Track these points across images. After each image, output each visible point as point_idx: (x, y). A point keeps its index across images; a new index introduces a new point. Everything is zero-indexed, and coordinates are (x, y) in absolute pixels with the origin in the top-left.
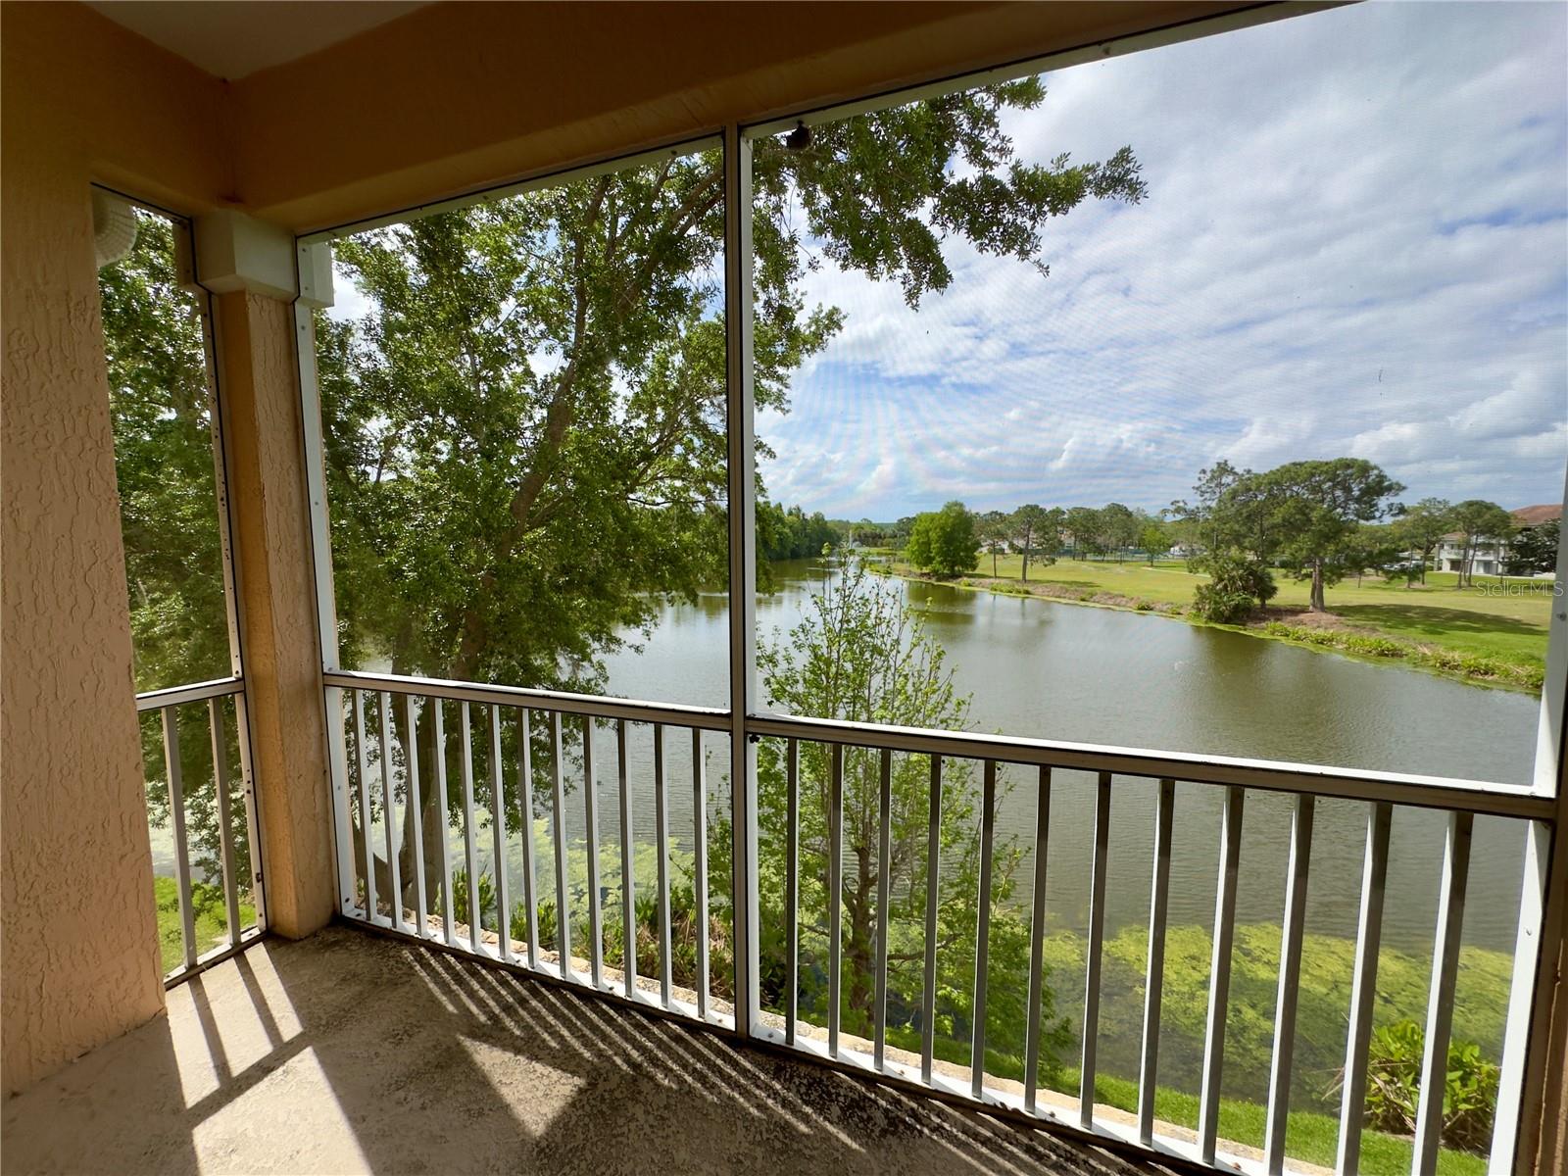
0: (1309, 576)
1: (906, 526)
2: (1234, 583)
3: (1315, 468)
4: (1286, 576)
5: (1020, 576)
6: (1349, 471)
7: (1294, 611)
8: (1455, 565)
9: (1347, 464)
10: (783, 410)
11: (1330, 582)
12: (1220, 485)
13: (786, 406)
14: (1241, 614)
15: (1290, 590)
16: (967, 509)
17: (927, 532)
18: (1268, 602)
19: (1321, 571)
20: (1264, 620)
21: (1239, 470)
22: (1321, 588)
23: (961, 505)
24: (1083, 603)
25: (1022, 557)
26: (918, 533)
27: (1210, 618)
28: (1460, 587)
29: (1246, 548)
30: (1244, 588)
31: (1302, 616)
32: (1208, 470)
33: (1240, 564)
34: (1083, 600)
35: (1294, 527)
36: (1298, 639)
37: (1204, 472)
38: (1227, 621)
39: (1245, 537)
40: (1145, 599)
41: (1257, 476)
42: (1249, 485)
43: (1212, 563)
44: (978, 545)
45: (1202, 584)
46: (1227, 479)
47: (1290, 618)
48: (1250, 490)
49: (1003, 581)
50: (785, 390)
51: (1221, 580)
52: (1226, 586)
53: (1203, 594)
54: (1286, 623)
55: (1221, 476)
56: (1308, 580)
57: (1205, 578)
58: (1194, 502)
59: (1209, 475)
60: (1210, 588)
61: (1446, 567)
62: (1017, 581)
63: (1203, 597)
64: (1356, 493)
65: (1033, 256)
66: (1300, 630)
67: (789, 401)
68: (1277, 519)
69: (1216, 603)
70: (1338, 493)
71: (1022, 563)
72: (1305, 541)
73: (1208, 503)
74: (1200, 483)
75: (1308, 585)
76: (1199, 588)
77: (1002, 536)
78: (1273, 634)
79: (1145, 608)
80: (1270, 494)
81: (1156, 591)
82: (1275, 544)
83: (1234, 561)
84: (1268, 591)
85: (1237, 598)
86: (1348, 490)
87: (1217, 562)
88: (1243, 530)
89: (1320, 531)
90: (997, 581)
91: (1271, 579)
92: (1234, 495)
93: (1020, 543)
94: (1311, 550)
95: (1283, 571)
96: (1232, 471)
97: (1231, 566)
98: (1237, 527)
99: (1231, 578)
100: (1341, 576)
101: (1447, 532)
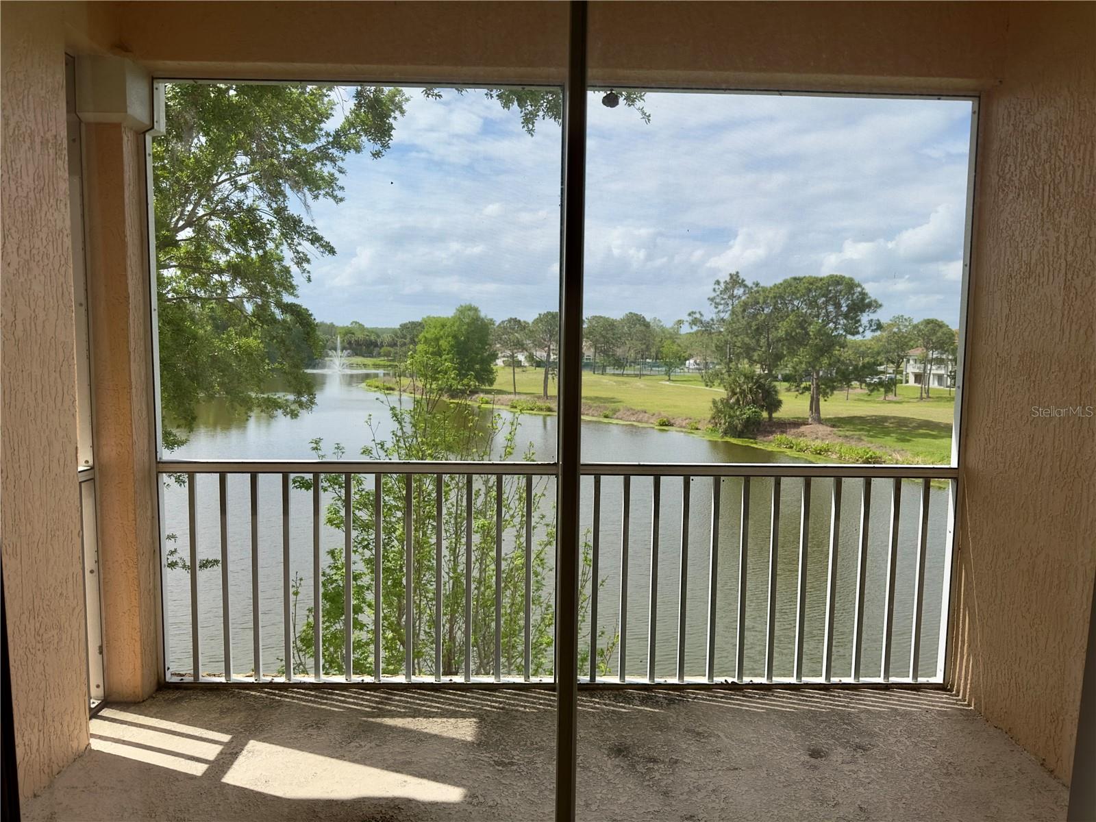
0: (807, 389)
1: (410, 332)
2: (745, 396)
3: (811, 284)
4: (788, 390)
5: (541, 391)
6: (839, 288)
7: (796, 423)
8: (919, 378)
9: (837, 281)
10: (335, 197)
11: (825, 394)
12: (732, 297)
13: (339, 193)
14: (753, 428)
15: (793, 404)
16: (482, 315)
17: (437, 340)
18: (774, 415)
19: (817, 384)
20: (772, 433)
21: (749, 283)
22: (818, 400)
23: (476, 310)
24: (606, 420)
25: (542, 370)
26: (426, 341)
27: (725, 433)
28: (922, 398)
29: (755, 361)
30: (754, 402)
31: (803, 429)
32: (722, 281)
33: (749, 377)
34: (606, 417)
35: (796, 340)
36: (801, 450)
37: (718, 283)
38: (740, 435)
39: (755, 350)
40: (667, 414)
41: (764, 290)
42: (757, 297)
43: (726, 376)
44: (494, 356)
45: (718, 399)
46: (739, 291)
47: (793, 431)
48: (758, 303)
49: (523, 397)
50: (337, 175)
51: (734, 393)
52: (738, 400)
53: (721, 410)
54: (789, 436)
55: (733, 287)
56: (807, 393)
57: (720, 392)
58: (709, 314)
59: (723, 285)
60: (725, 402)
61: (912, 379)
62: (539, 398)
63: (719, 411)
64: (844, 309)
65: (638, 104)
66: (803, 442)
67: (342, 188)
68: (781, 333)
69: (730, 417)
70: (831, 308)
71: (543, 376)
72: (804, 355)
73: (722, 315)
74: (715, 295)
75: (808, 395)
76: (714, 402)
77: (520, 346)
78: (779, 445)
79: (666, 424)
80: (775, 308)
81: (675, 406)
82: (778, 357)
83: (745, 376)
84: (773, 404)
85: (748, 412)
86: (838, 306)
87: (729, 376)
88: (753, 343)
89: (816, 345)
90: (517, 397)
91: (776, 392)
92: (745, 306)
93: (540, 354)
94: (809, 363)
95: (786, 385)
96: (742, 284)
97: (742, 379)
98: (747, 340)
99: (742, 392)
100: (833, 389)
101: (912, 347)
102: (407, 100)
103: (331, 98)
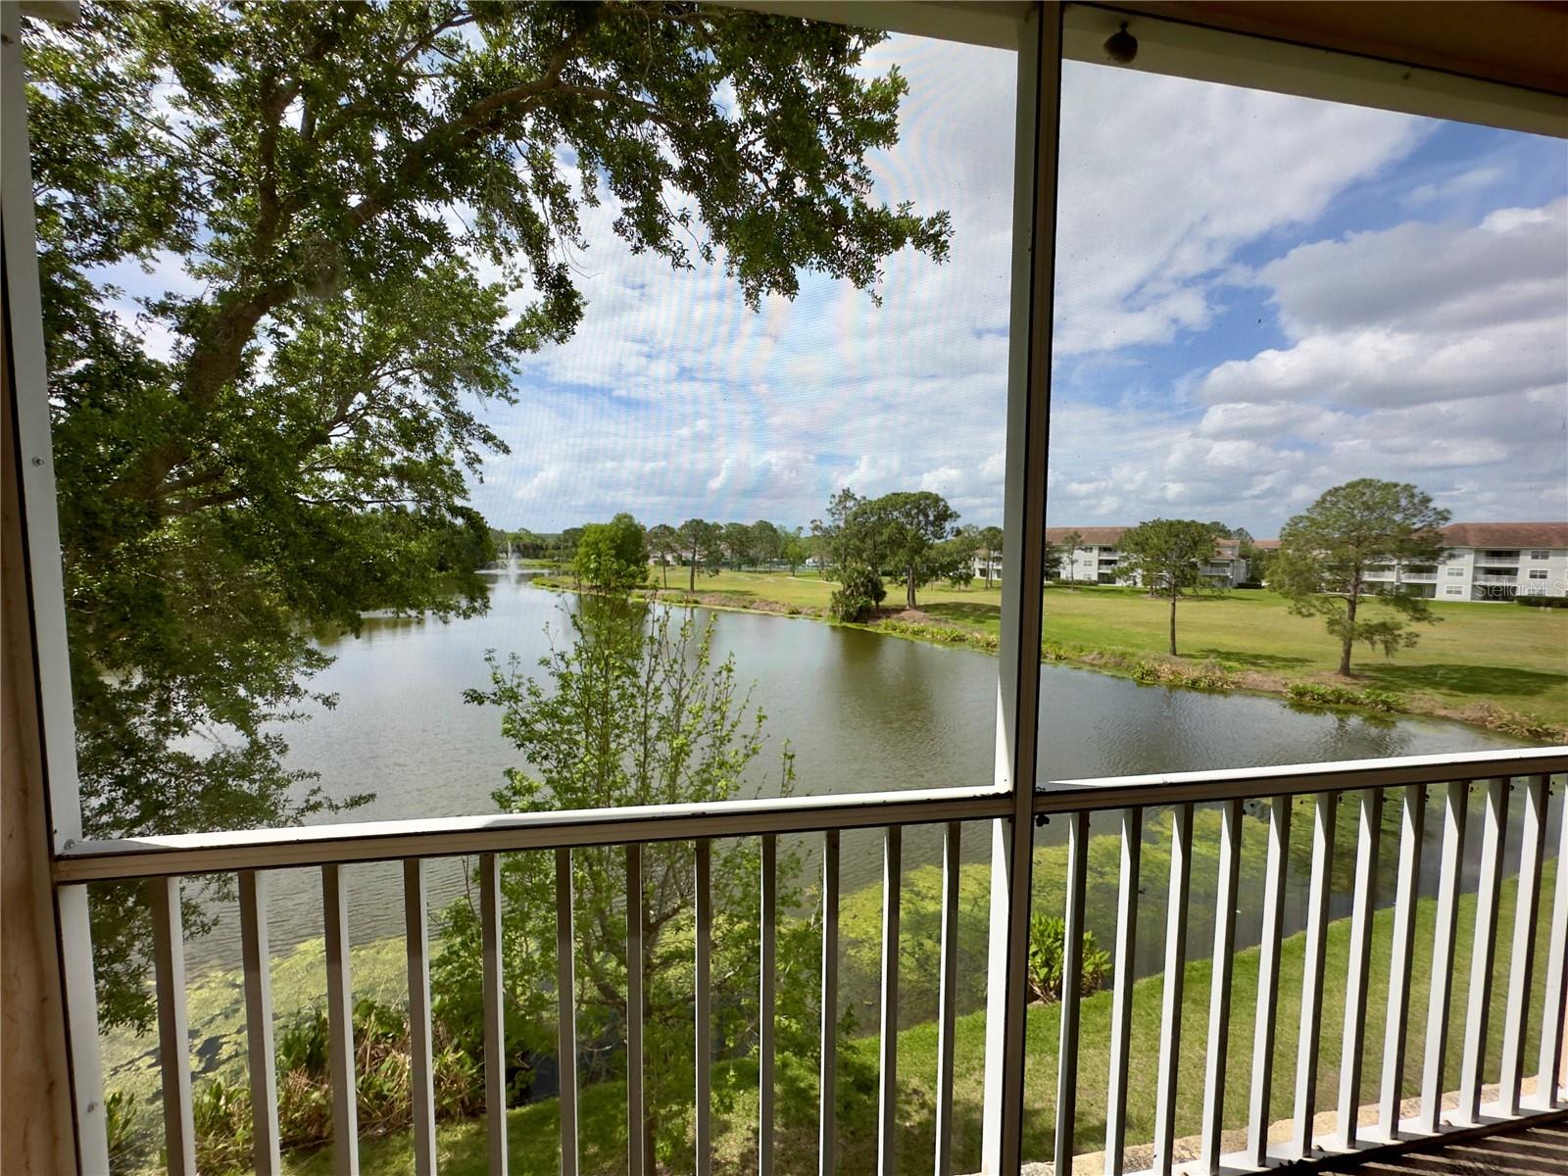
0: (905, 582)
1: (573, 536)
2: (858, 589)
3: (907, 498)
4: (890, 582)
5: (687, 586)
6: (928, 502)
7: (899, 610)
8: (983, 572)
9: (927, 496)
10: (509, 399)
11: (919, 586)
12: (845, 508)
13: (511, 394)
14: (864, 615)
15: (895, 594)
16: (636, 522)
17: (596, 543)
18: (880, 604)
19: (913, 578)
20: (879, 618)
21: (858, 497)
22: (913, 591)
23: (631, 518)
24: (744, 610)
25: (690, 568)
26: (587, 545)
27: (843, 619)
28: (987, 588)
29: (865, 560)
30: (865, 593)
31: (903, 614)
32: (837, 495)
33: (861, 573)
34: (745, 607)
35: (895, 543)
36: (902, 631)
37: (834, 496)
38: (855, 620)
39: (864, 551)
40: (795, 604)
41: (870, 502)
42: (865, 509)
43: (842, 572)
44: (647, 557)
45: (836, 591)
46: (850, 504)
47: (896, 616)
48: (866, 513)
49: (673, 592)
50: (511, 376)
51: (849, 586)
52: (852, 592)
53: (839, 598)
54: (893, 620)
55: (846, 500)
56: (904, 585)
57: (838, 586)
58: (827, 522)
59: (837, 499)
60: (842, 593)
61: (978, 573)
62: (686, 592)
63: (837, 602)
64: (931, 518)
65: (869, 286)
66: (903, 624)
67: (516, 390)
68: (885, 537)
69: (847, 606)
70: (921, 518)
71: (690, 575)
72: (902, 555)
73: (837, 522)
74: (832, 506)
75: (905, 587)
76: (834, 594)
77: (670, 548)
78: (886, 629)
79: (794, 612)
80: (880, 518)
81: (801, 598)
82: (883, 557)
83: (858, 572)
84: (880, 595)
85: (861, 601)
86: (926, 516)
87: (845, 572)
88: (862, 545)
89: (912, 547)
90: (668, 592)
91: (882, 585)
92: (856, 516)
93: (687, 555)
94: (907, 561)
95: (888, 578)
96: (853, 497)
97: (856, 574)
98: (858, 543)
99: (856, 584)
100: (926, 581)
101: (978, 548)
102: (585, 304)
103: (503, 304)
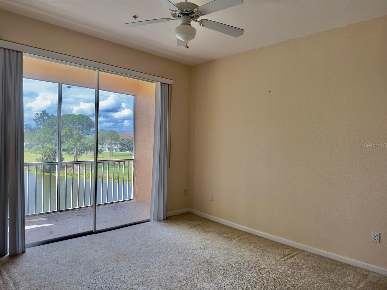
0: (73, 154)
2: (50, 157)
3: (74, 117)
4: (66, 154)
6: (83, 119)
8: (109, 149)
9: (82, 116)
11: (79, 155)
12: (43, 119)
14: (53, 169)
15: (68, 159)
19: (77, 152)
22: (77, 158)
28: (110, 156)
29: (53, 144)
30: (54, 159)
32: (39, 113)
35: (68, 136)
37: (37, 114)
38: (48, 171)
39: (53, 140)
43: (42, 149)
45: (38, 158)
46: (46, 118)
47: (68, 169)
48: (54, 122)
51: (45, 156)
52: (47, 159)
55: (44, 116)
56: (73, 155)
57: (39, 156)
58: (34, 125)
59: (39, 115)
60: (42, 159)
61: (107, 150)
64: (85, 126)
68: (63, 134)
69: (44, 165)
70: (80, 126)
72: (72, 141)
73: (39, 126)
74: (36, 118)
75: (73, 156)
76: (37, 160)
78: (64, 175)
82: (63, 142)
83: (50, 149)
86: (83, 125)
87: (43, 149)
88: (52, 137)
89: (76, 138)
92: (48, 124)
94: (74, 144)
95: (65, 152)
96: (47, 115)
97: (49, 151)
98: (50, 136)
99: (49, 155)
100: (82, 153)
101: (107, 139)
